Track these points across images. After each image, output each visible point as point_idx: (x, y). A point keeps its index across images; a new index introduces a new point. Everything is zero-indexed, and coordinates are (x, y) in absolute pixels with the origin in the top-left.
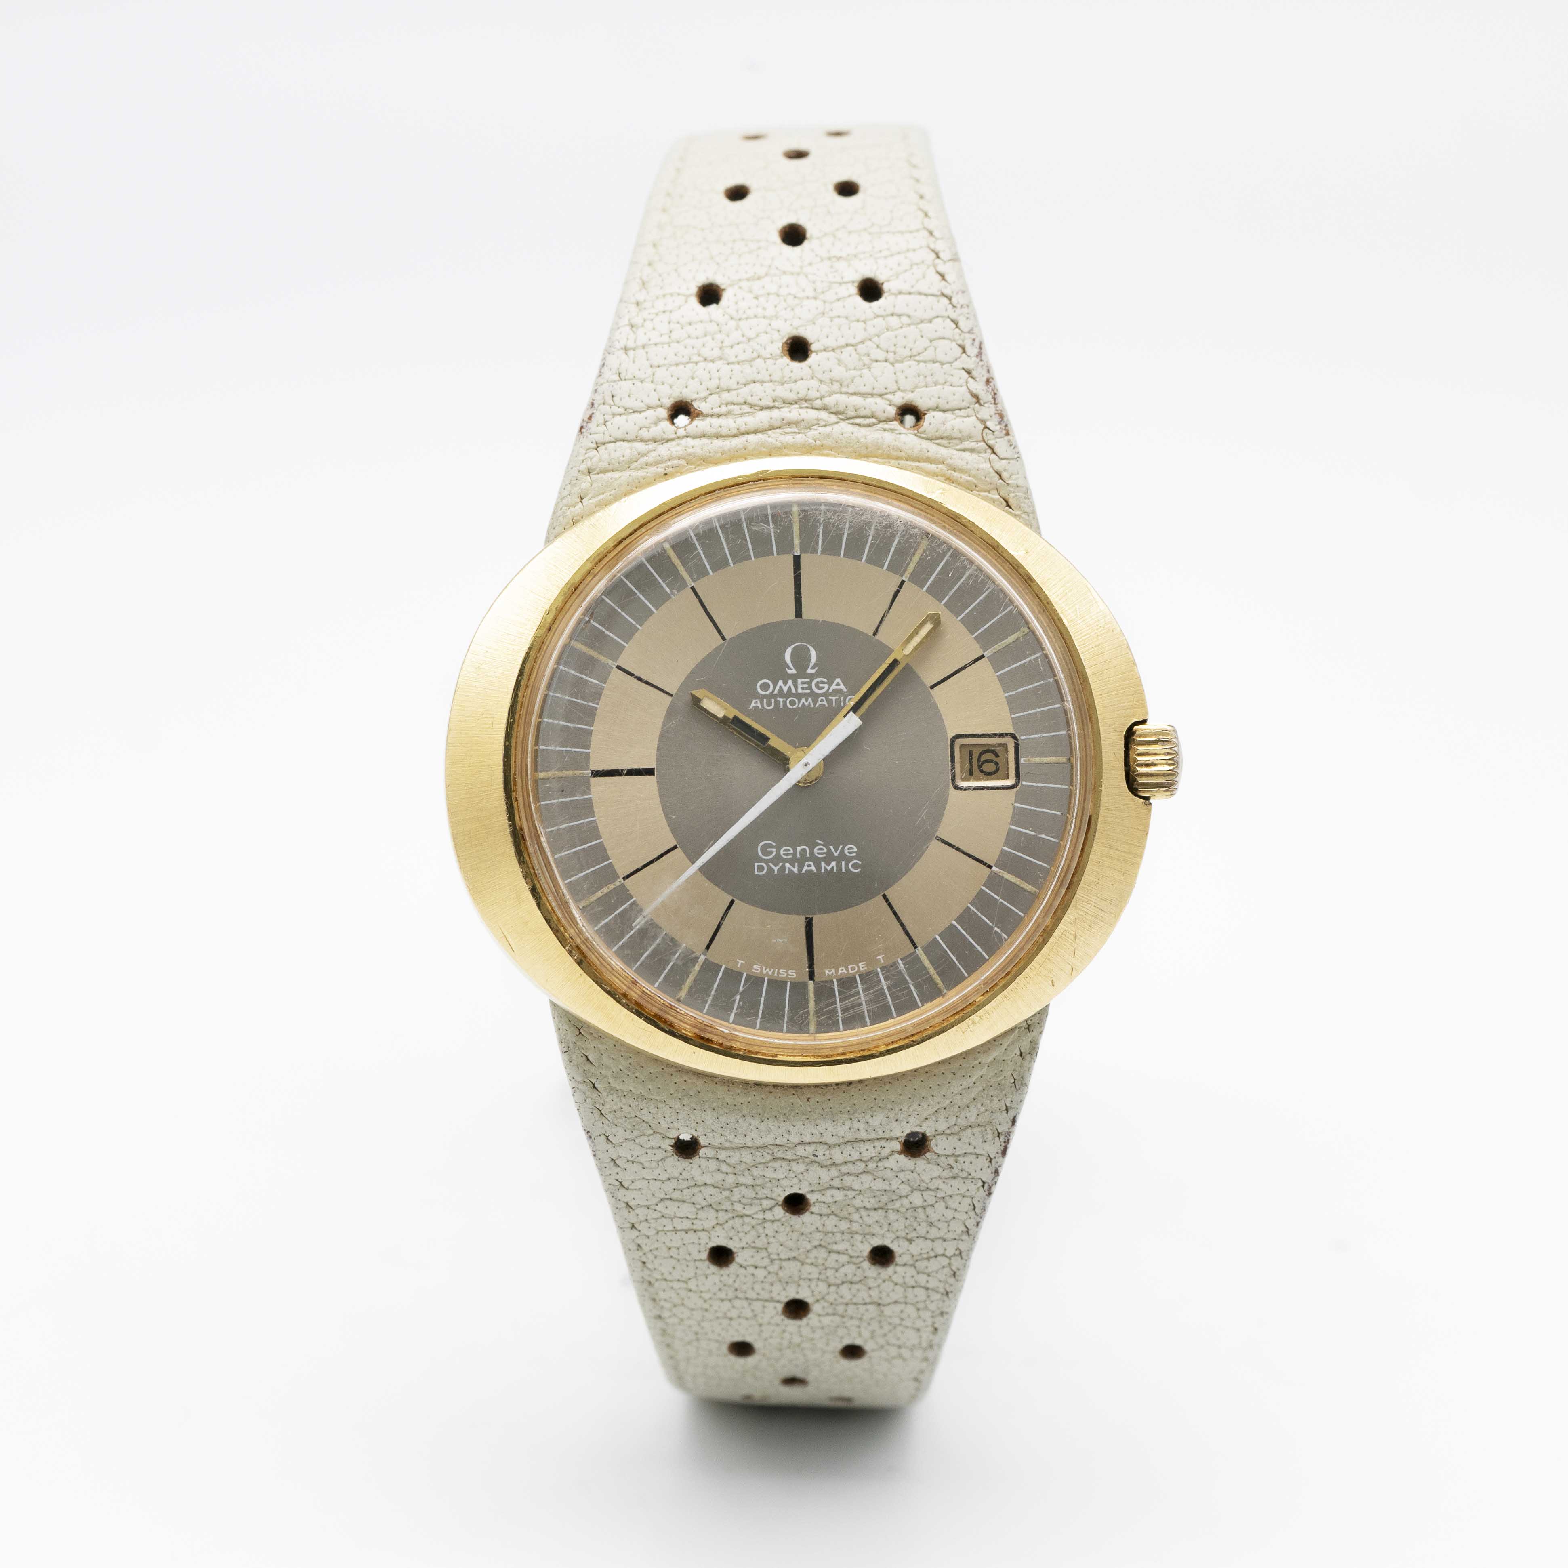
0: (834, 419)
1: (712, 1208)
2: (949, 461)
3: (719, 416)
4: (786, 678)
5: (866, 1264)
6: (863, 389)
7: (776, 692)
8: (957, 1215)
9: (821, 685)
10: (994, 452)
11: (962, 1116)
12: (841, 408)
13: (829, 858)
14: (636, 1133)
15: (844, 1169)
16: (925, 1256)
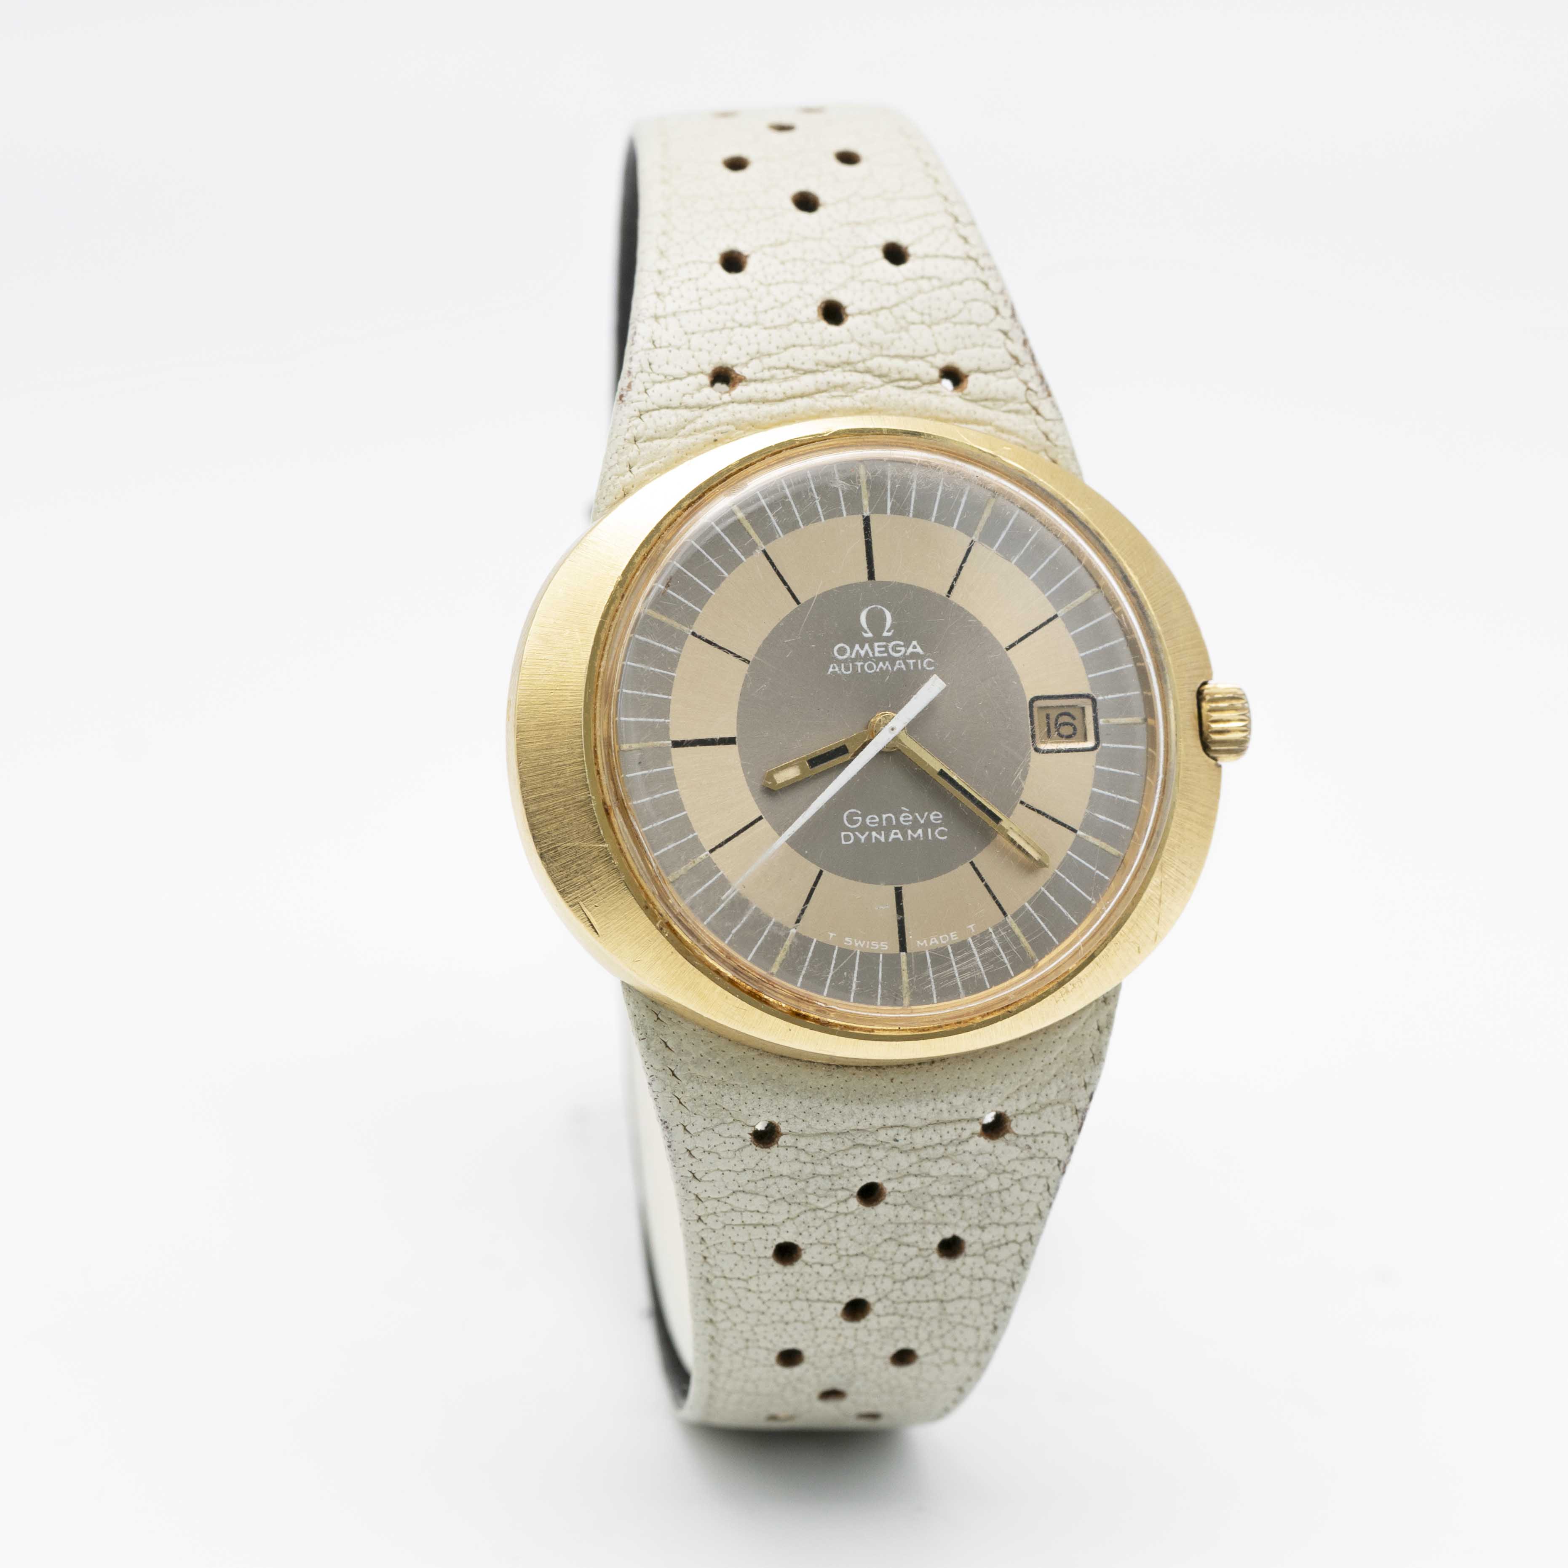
0: (878, 382)
1: (785, 1201)
2: (997, 423)
3: (763, 381)
4: (863, 642)
5: (935, 1257)
6: (904, 352)
7: (853, 656)
8: (1032, 1197)
9: (898, 649)
10: (1038, 413)
11: (1043, 1093)
12: (885, 370)
13: (915, 826)
14: (715, 1121)
15: (923, 1154)
16: (996, 1244)
